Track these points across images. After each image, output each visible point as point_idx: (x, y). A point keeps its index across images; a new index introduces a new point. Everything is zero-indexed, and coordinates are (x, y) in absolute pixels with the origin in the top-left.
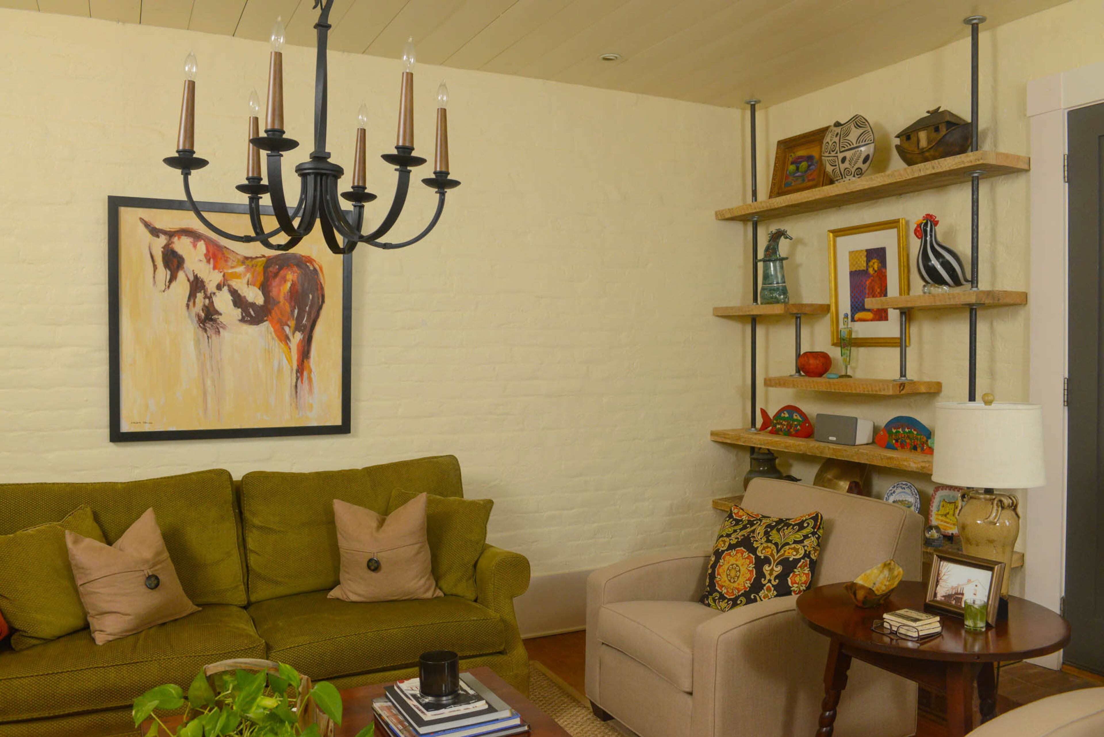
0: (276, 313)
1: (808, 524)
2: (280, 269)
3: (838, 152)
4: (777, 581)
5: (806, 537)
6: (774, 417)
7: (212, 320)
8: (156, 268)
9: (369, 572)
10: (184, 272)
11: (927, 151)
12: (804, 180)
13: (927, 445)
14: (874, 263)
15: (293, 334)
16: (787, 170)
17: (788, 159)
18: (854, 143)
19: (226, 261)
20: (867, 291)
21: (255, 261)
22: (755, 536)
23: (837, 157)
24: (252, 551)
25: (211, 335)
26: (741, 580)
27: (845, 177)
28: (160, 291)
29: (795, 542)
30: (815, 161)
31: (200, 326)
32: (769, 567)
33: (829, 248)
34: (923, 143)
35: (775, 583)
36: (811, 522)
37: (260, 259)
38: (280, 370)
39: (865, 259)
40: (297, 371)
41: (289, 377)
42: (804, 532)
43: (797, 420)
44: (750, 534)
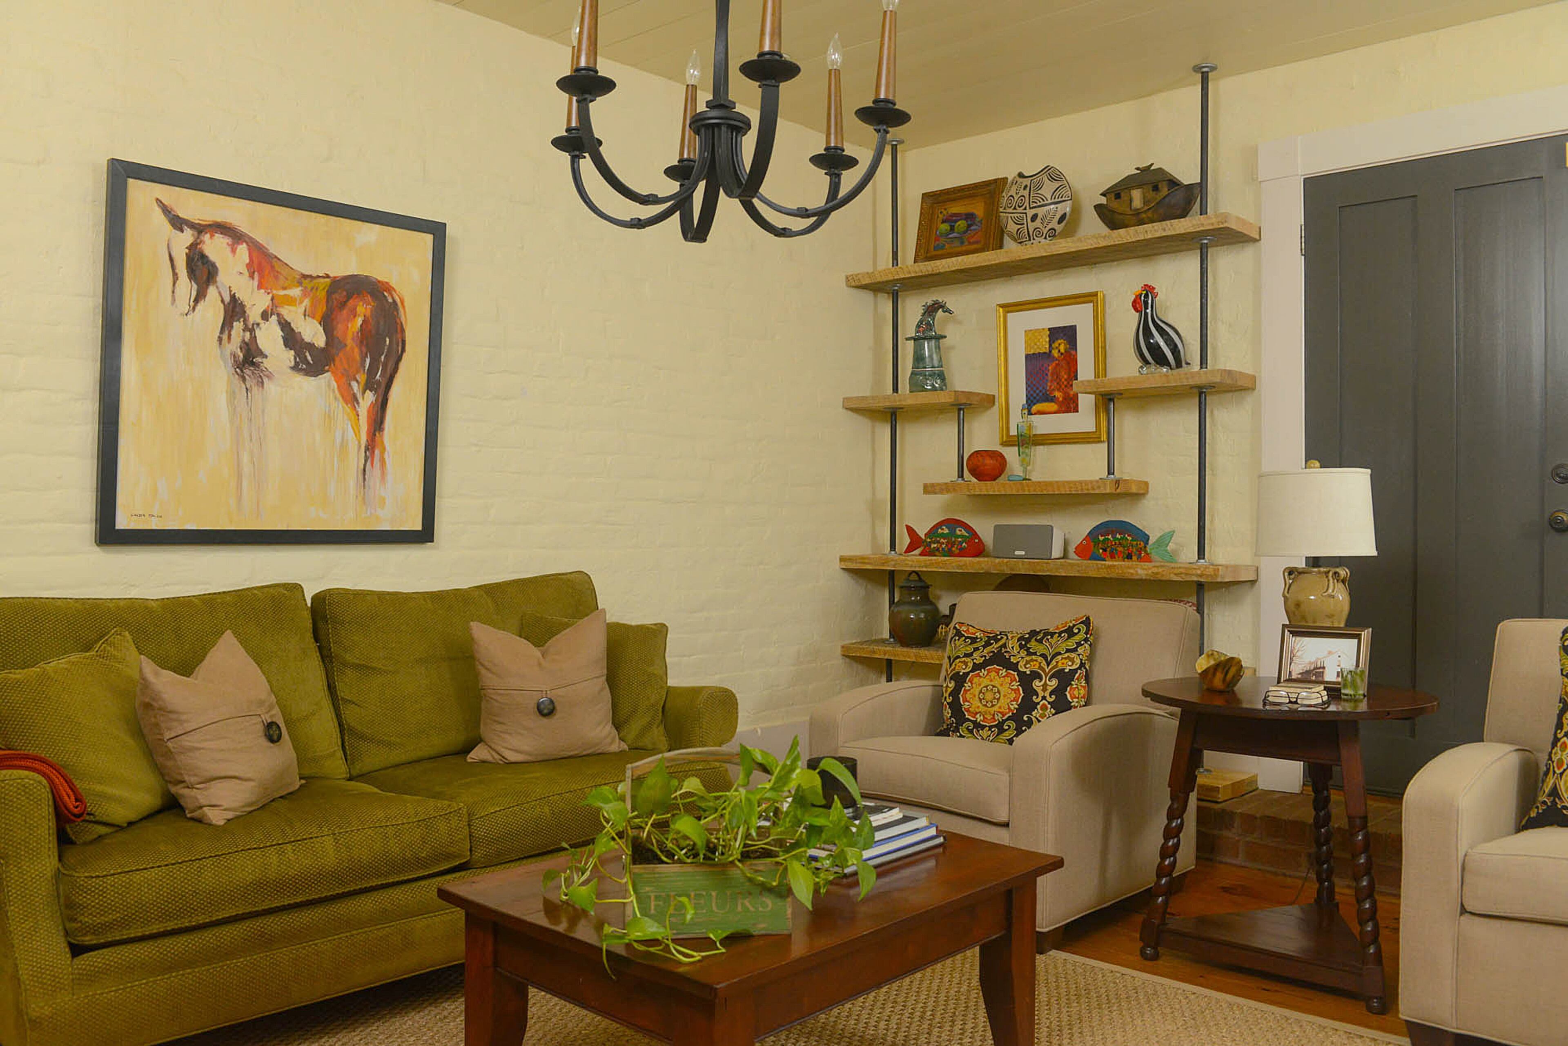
0: (340, 360)
1: (1080, 630)
2: (349, 297)
3: (1028, 208)
4: (1053, 697)
5: (1079, 644)
6: (926, 535)
7: (253, 364)
8: (177, 279)
9: (541, 718)
10: (217, 287)
11: (1145, 212)
12: (962, 243)
13: (1145, 551)
14: (1059, 344)
15: (364, 393)
16: (937, 229)
17: (938, 217)
18: (1049, 199)
19: (276, 278)
20: (1050, 378)
21: (315, 281)
22: (1008, 650)
23: (1026, 213)
24: (346, 701)
25: (251, 386)
26: (1003, 702)
27: (1034, 239)
28: (182, 314)
29: (1068, 651)
30: (978, 220)
31: (236, 372)
32: (1040, 682)
33: (998, 326)
34: (1137, 203)
35: (1051, 700)
36: (1083, 628)
37: (322, 280)
38: (344, 445)
39: (1048, 339)
40: (367, 449)
41: (355, 458)
42: (1077, 638)
43: (962, 536)
44: (1001, 650)
